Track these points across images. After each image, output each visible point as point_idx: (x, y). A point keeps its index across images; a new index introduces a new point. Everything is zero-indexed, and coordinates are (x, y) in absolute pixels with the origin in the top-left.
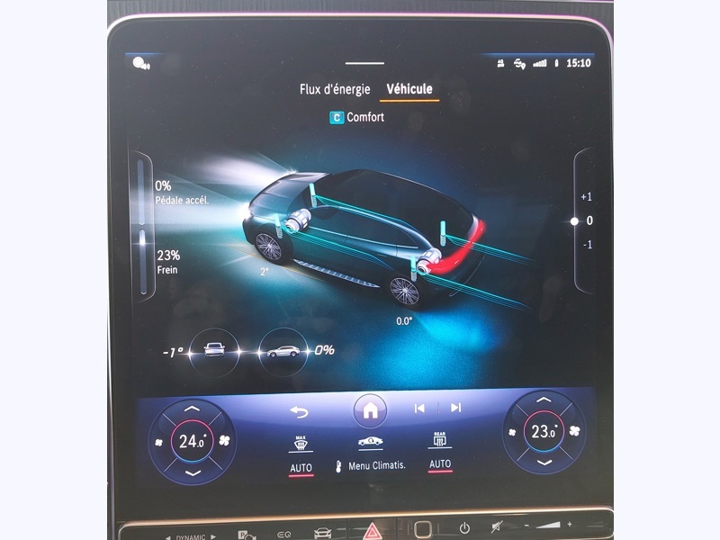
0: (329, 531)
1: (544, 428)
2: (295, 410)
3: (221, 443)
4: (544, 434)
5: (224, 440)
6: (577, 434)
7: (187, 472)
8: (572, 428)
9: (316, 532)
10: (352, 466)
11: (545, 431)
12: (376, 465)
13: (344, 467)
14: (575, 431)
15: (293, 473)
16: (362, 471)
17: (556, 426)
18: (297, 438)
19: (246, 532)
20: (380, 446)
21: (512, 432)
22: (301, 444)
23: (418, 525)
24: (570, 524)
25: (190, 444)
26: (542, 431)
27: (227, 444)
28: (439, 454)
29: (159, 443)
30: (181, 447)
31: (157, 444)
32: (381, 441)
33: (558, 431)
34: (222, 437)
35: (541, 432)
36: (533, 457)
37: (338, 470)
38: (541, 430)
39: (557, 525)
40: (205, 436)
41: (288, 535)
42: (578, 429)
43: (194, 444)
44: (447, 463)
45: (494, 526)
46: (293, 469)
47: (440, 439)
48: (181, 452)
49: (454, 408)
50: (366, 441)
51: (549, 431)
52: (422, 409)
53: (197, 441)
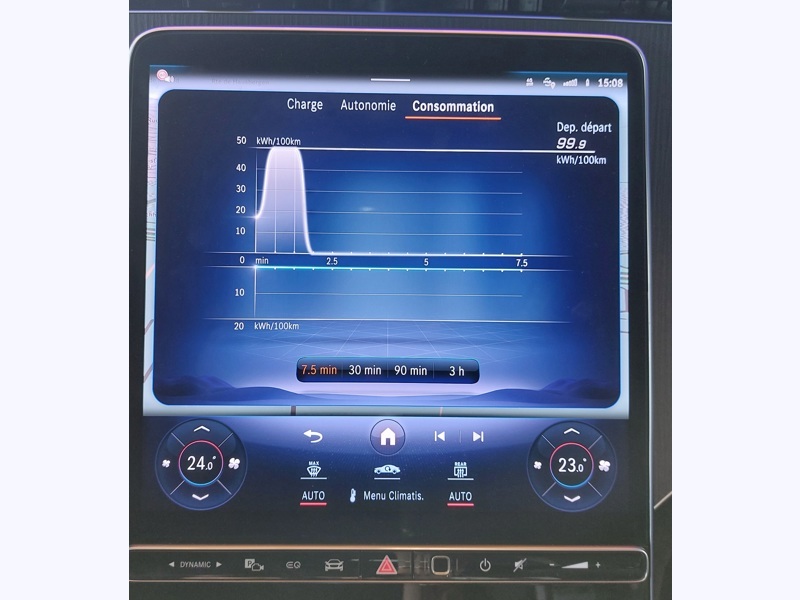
0: (341, 563)
1: (572, 462)
2: (309, 434)
3: (231, 466)
4: (572, 468)
5: (234, 463)
6: (607, 470)
7: (194, 496)
8: (602, 462)
9: (327, 563)
10: (367, 496)
11: (572, 465)
12: (392, 496)
13: (359, 496)
14: (604, 465)
15: (305, 500)
16: (378, 501)
17: (585, 460)
18: (310, 463)
19: (253, 561)
20: (397, 475)
21: (538, 465)
22: (314, 470)
23: (435, 560)
24: (598, 565)
25: (198, 466)
26: (570, 465)
27: (236, 467)
28: (460, 486)
29: (166, 463)
30: (189, 468)
31: (164, 465)
32: (398, 470)
33: (587, 466)
34: (232, 460)
35: (568, 466)
36: (560, 492)
37: (353, 499)
38: (568, 463)
39: (584, 565)
40: (214, 458)
41: (298, 565)
42: (608, 464)
43: (202, 466)
44: (468, 495)
45: (517, 564)
46: (305, 496)
47: (461, 469)
48: (189, 474)
49: (476, 437)
50: (383, 470)
51: (577, 465)
52: (442, 436)
53: (206, 463)
